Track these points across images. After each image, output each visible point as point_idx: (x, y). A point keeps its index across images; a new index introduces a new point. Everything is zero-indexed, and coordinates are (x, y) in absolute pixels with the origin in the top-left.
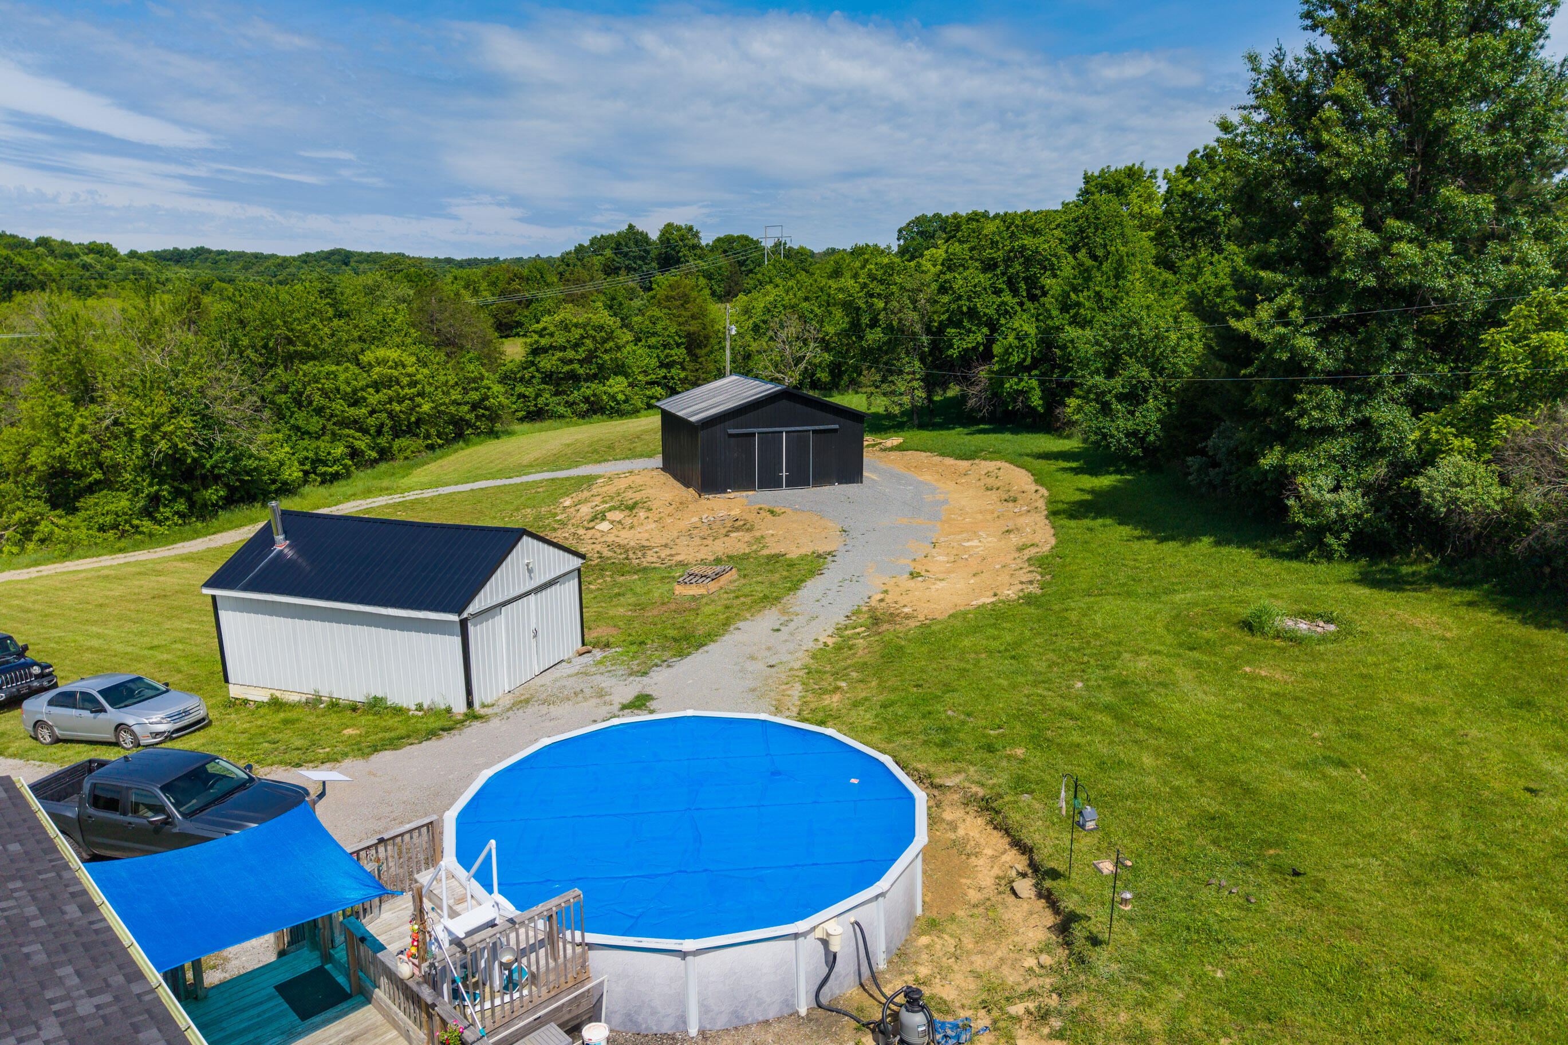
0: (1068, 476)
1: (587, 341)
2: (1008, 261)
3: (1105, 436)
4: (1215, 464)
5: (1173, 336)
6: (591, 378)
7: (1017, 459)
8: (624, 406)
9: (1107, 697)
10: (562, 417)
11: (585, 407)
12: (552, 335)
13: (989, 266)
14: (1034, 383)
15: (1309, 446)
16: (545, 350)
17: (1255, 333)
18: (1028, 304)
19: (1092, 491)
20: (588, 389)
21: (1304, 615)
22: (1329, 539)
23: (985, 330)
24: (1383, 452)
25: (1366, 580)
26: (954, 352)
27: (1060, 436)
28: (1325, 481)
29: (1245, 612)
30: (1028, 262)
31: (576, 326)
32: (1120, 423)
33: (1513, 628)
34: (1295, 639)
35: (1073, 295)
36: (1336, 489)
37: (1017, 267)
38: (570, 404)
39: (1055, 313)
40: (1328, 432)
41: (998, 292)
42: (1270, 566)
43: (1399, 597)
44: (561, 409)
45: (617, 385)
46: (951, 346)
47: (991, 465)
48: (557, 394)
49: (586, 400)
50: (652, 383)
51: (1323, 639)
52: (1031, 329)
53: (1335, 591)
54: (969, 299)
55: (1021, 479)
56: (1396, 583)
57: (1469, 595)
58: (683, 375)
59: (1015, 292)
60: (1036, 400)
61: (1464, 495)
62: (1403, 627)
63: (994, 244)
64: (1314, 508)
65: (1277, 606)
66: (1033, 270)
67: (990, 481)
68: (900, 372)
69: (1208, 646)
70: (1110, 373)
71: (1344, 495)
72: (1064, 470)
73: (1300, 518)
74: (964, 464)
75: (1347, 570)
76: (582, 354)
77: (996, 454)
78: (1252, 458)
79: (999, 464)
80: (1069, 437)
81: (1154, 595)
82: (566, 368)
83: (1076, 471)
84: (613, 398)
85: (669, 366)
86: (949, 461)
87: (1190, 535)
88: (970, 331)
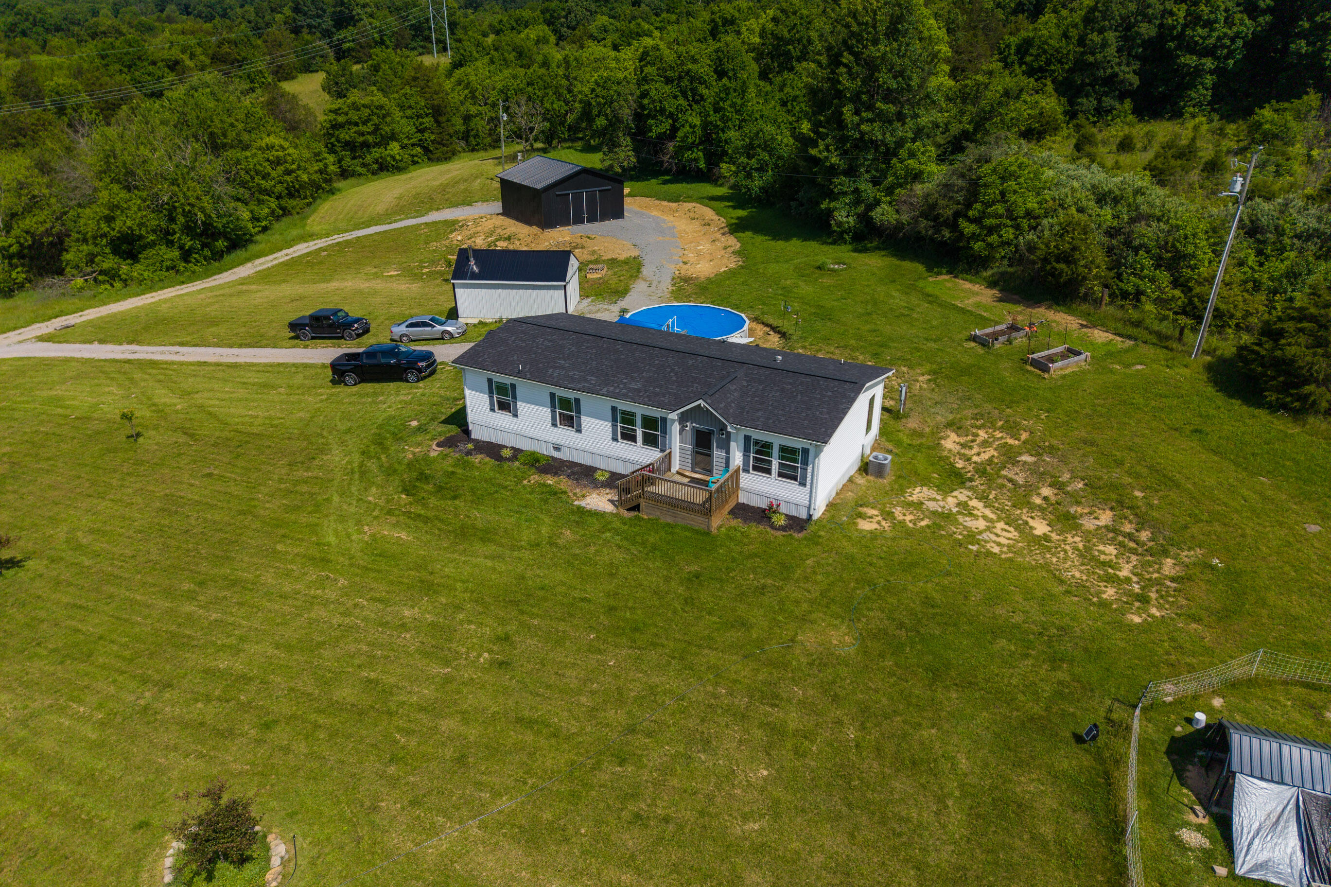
0: (731, 210)
1: (375, 118)
2: (680, 78)
3: (749, 189)
4: (802, 205)
5: (779, 138)
6: (377, 145)
7: (700, 200)
8: (400, 164)
9: (780, 292)
10: (360, 175)
11: (376, 166)
12: (346, 114)
13: (668, 81)
14: (701, 154)
15: (838, 199)
16: (341, 126)
17: (818, 155)
18: (695, 106)
19: (738, 218)
20: (377, 152)
21: (839, 264)
22: (846, 236)
23: (670, 121)
24: (863, 201)
25: (856, 250)
26: (653, 135)
27: (716, 185)
28: (844, 213)
29: (819, 264)
30: (692, 79)
31: (365, 106)
32: (756, 182)
33: (896, 262)
34: (833, 270)
35: (721, 104)
36: (847, 216)
37: (685, 82)
38: (364, 165)
39: (711, 113)
40: (845, 194)
41: (675, 97)
42: (825, 248)
43: (866, 255)
44: (360, 169)
45: (394, 148)
46: (651, 131)
47: (690, 205)
48: (354, 158)
49: (376, 161)
50: (413, 145)
51: (842, 270)
52: (697, 121)
53: (847, 255)
54: (661, 102)
55: (708, 213)
56: (865, 250)
57: (883, 253)
58: (433, 138)
59: (686, 97)
60: (702, 165)
61: (885, 218)
62: (866, 264)
63: (672, 68)
64: (840, 224)
65: (829, 261)
66: (695, 85)
67: (692, 214)
68: (620, 146)
69: (808, 276)
70: (749, 157)
71: (851, 219)
72: (728, 207)
73: (835, 228)
74: (674, 205)
75: (849, 247)
76: (369, 128)
77: (689, 199)
78: (818, 204)
79: (694, 204)
80: (721, 185)
81: (786, 262)
82: (361, 139)
83: (734, 208)
84: (393, 158)
85: (421, 131)
86: (665, 203)
87: (787, 238)
88: (661, 122)
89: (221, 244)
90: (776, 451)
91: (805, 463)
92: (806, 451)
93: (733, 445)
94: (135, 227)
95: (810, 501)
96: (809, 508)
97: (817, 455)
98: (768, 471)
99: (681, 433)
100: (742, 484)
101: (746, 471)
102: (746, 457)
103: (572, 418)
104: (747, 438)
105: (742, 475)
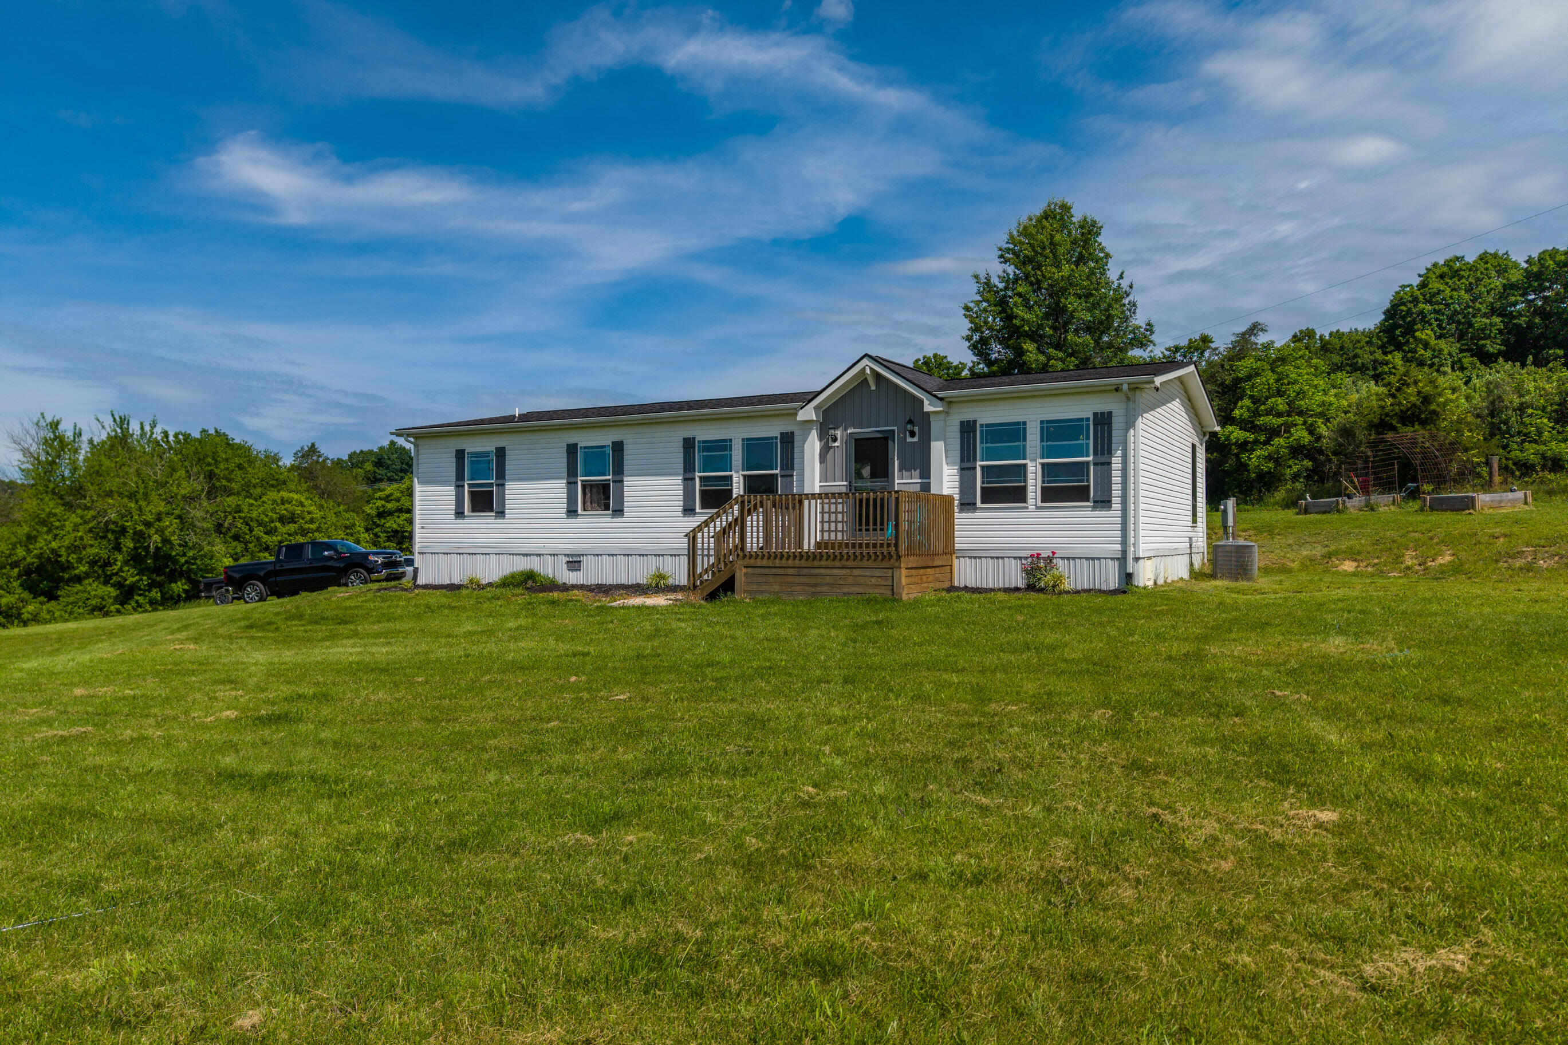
89: (179, 587)
90: (1033, 439)
91: (1104, 448)
92: (1103, 421)
93: (937, 448)
94: (63, 552)
95: (1124, 542)
96: (1123, 559)
97: (1130, 424)
98: (1018, 495)
99: (823, 459)
100: (960, 542)
101: (968, 505)
102: (966, 469)
103: (605, 487)
104: (968, 429)
105: (961, 519)
